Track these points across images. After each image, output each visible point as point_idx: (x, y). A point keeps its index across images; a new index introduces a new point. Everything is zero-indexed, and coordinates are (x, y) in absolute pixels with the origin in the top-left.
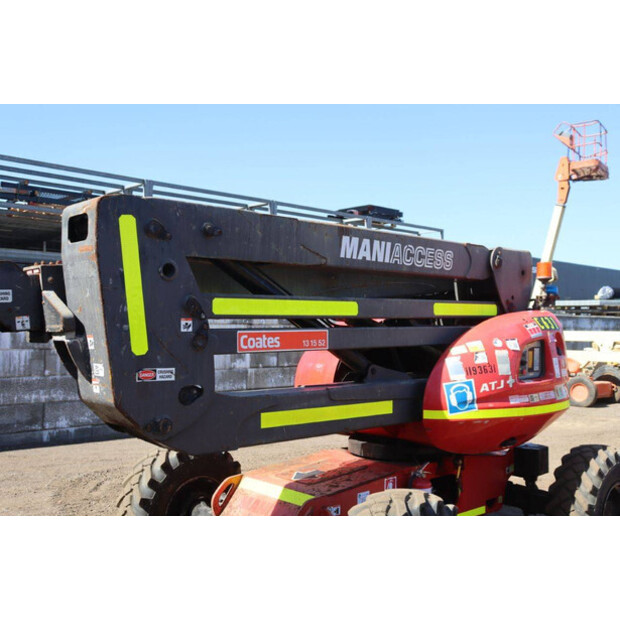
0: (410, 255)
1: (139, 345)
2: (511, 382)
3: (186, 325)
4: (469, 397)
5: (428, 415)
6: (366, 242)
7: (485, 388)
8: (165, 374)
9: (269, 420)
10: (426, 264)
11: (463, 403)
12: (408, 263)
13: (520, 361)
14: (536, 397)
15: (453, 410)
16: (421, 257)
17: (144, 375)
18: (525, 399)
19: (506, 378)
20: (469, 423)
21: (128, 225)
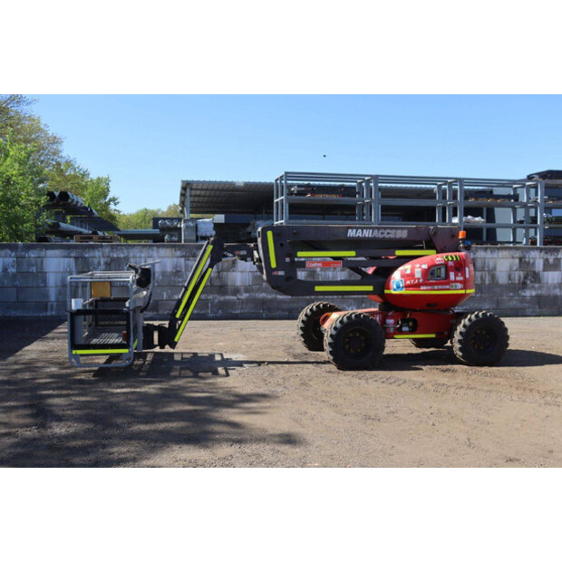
0: (382, 233)
1: (274, 265)
2: (421, 281)
3: (287, 260)
4: (401, 285)
5: (386, 291)
6: (360, 230)
7: (408, 282)
8: (281, 273)
9: (318, 288)
10: (392, 236)
11: (398, 287)
12: (381, 236)
13: (425, 273)
14: (436, 287)
15: (395, 290)
16: (388, 233)
17: (275, 273)
18: (429, 287)
19: (419, 279)
20: (401, 295)
21: (270, 234)
